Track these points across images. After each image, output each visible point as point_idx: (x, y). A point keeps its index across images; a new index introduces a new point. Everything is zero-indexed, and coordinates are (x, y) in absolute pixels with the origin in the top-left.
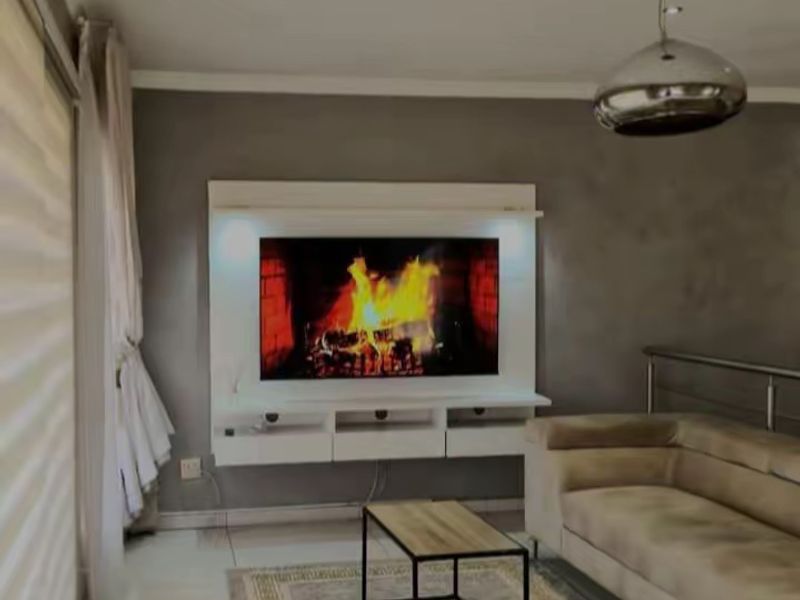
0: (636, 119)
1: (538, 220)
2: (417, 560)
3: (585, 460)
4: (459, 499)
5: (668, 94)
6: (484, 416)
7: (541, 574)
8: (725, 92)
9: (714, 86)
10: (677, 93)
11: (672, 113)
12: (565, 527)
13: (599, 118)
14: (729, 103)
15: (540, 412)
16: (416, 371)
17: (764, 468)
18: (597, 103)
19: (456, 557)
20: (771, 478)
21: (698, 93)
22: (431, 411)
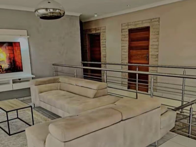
0: (44, 16)
1: (28, 38)
2: (7, 112)
3: (43, 87)
4: (17, 98)
5: (50, 10)
6: (21, 80)
7: (36, 110)
8: (61, 11)
9: (59, 10)
10: (51, 10)
11: (52, 15)
12: (40, 100)
13: (36, 15)
14: (62, 13)
15: (33, 78)
16: (4, 72)
17: (75, 84)
18: (35, 11)
19: (17, 110)
20: (76, 86)
21: (56, 11)
22: (9, 80)
